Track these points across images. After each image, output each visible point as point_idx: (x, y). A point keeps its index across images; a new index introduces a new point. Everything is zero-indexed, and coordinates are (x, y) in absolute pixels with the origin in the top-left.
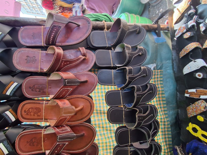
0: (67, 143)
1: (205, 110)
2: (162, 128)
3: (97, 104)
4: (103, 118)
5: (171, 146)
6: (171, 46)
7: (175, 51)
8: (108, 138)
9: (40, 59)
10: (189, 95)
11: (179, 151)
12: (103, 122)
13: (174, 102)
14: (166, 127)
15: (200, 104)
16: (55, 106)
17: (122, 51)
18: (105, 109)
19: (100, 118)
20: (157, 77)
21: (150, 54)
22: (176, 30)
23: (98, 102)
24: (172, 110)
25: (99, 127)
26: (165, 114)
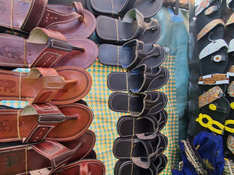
0: (54, 127)
1: (219, 97)
2: (169, 122)
3: (97, 91)
4: (103, 108)
5: (178, 141)
6: (189, 28)
7: (193, 34)
8: (109, 130)
9: (12, 8)
10: (203, 82)
11: (185, 144)
12: (103, 113)
13: (185, 93)
14: (174, 120)
15: (214, 90)
16: (37, 79)
17: (131, 23)
18: (106, 97)
19: (100, 108)
20: (168, 64)
21: (164, 34)
22: (197, 6)
23: (98, 88)
24: (182, 102)
25: (98, 118)
26: (174, 106)
